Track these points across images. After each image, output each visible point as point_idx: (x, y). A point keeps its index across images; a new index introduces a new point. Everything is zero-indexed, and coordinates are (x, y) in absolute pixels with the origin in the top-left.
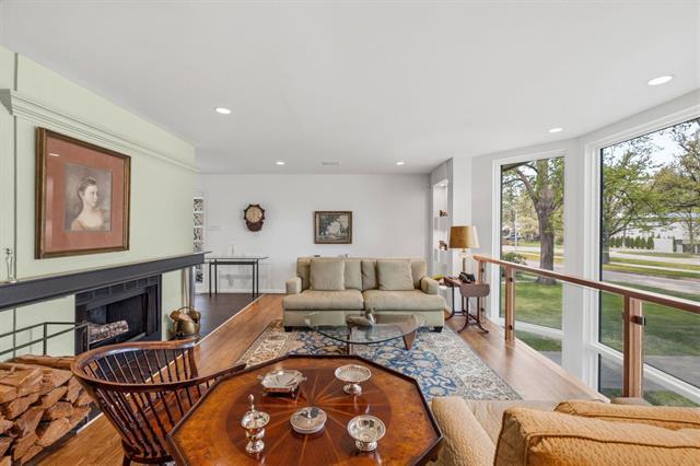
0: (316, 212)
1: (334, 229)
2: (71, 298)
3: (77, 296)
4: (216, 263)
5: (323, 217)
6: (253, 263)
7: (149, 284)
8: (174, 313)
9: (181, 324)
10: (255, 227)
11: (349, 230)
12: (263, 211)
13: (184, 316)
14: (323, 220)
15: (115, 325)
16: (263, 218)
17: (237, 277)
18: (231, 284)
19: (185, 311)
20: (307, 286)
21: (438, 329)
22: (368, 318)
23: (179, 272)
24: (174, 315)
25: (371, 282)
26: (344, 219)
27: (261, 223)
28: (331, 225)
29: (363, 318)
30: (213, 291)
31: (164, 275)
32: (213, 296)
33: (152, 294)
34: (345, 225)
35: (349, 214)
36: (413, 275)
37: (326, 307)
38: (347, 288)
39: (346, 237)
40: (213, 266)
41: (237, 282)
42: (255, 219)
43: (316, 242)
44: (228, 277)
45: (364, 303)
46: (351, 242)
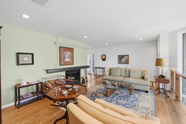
0: (118, 56)
1: (123, 60)
2: (65, 72)
3: (66, 72)
4: (96, 68)
5: (120, 57)
6: (103, 68)
7: (78, 71)
8: (83, 77)
9: (84, 79)
10: (104, 60)
11: (128, 60)
12: (105, 56)
13: (84, 78)
14: (121, 58)
15: (73, 78)
16: (105, 57)
17: (100, 71)
18: (99, 73)
19: (84, 77)
20: (110, 75)
21: (147, 92)
22: (115, 83)
23: (84, 69)
24: (82, 77)
25: (127, 75)
26: (126, 57)
27: (105, 59)
28: (122, 59)
29: (114, 83)
30: (96, 74)
31: (81, 69)
32: (96, 75)
33: (79, 73)
34: (127, 59)
35: (128, 55)
36: (141, 74)
37: (112, 80)
38: (120, 76)
39: (127, 62)
40: (95, 69)
41: (100, 72)
42: (104, 58)
43: (118, 64)
44: (99, 71)
45: (122, 80)
46: (128, 64)
